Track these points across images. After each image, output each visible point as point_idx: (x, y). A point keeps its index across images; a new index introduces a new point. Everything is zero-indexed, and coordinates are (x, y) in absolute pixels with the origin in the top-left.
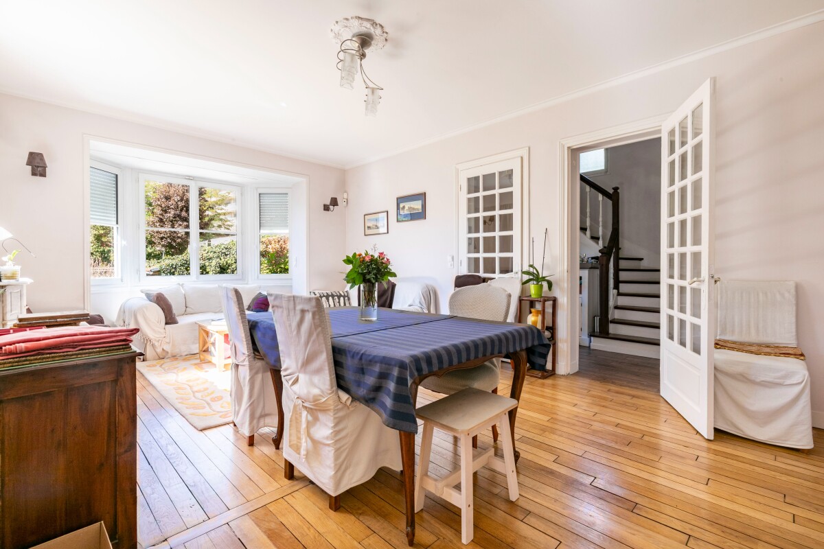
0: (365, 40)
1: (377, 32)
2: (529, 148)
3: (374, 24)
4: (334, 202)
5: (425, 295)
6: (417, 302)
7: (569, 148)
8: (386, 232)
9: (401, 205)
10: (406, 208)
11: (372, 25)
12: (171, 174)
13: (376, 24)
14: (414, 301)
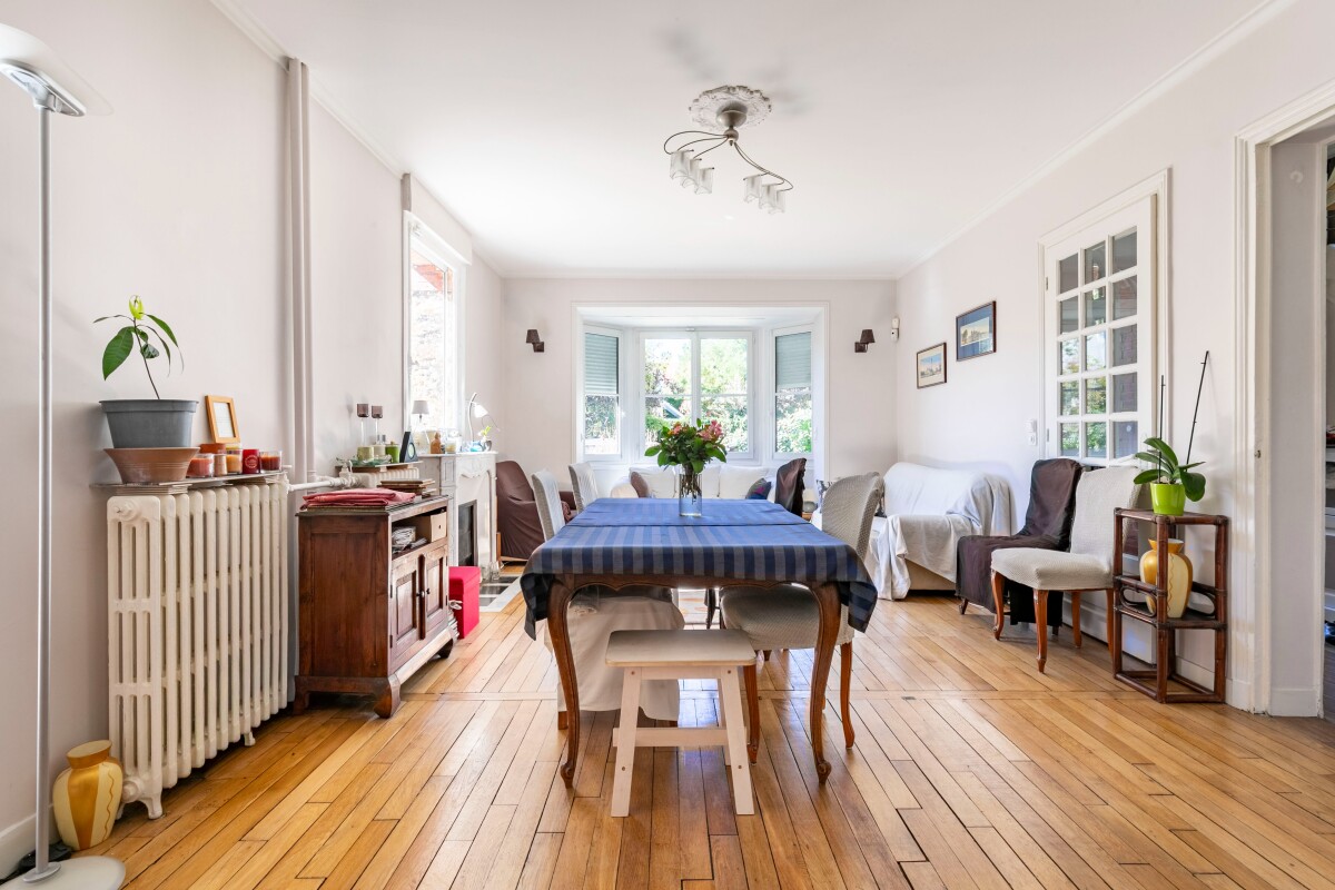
0: (734, 115)
1: (741, 97)
2: (1170, 171)
3: (729, 89)
4: (868, 337)
5: (978, 496)
6: (961, 508)
7: (1260, 146)
8: (943, 380)
9: (962, 330)
10: (969, 334)
11: (728, 92)
12: (670, 327)
13: (734, 88)
14: (956, 506)
